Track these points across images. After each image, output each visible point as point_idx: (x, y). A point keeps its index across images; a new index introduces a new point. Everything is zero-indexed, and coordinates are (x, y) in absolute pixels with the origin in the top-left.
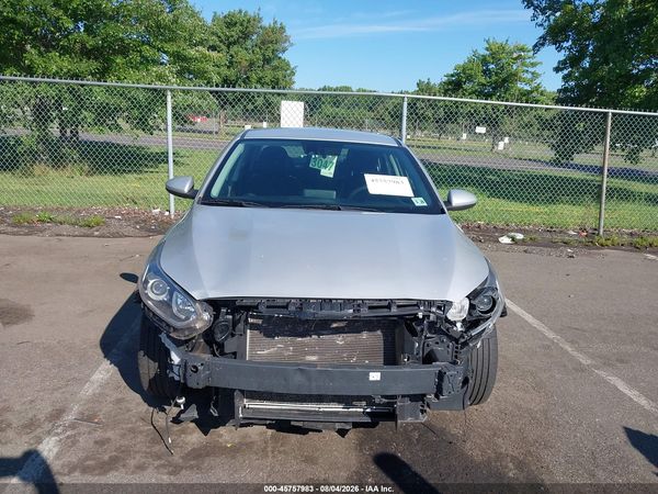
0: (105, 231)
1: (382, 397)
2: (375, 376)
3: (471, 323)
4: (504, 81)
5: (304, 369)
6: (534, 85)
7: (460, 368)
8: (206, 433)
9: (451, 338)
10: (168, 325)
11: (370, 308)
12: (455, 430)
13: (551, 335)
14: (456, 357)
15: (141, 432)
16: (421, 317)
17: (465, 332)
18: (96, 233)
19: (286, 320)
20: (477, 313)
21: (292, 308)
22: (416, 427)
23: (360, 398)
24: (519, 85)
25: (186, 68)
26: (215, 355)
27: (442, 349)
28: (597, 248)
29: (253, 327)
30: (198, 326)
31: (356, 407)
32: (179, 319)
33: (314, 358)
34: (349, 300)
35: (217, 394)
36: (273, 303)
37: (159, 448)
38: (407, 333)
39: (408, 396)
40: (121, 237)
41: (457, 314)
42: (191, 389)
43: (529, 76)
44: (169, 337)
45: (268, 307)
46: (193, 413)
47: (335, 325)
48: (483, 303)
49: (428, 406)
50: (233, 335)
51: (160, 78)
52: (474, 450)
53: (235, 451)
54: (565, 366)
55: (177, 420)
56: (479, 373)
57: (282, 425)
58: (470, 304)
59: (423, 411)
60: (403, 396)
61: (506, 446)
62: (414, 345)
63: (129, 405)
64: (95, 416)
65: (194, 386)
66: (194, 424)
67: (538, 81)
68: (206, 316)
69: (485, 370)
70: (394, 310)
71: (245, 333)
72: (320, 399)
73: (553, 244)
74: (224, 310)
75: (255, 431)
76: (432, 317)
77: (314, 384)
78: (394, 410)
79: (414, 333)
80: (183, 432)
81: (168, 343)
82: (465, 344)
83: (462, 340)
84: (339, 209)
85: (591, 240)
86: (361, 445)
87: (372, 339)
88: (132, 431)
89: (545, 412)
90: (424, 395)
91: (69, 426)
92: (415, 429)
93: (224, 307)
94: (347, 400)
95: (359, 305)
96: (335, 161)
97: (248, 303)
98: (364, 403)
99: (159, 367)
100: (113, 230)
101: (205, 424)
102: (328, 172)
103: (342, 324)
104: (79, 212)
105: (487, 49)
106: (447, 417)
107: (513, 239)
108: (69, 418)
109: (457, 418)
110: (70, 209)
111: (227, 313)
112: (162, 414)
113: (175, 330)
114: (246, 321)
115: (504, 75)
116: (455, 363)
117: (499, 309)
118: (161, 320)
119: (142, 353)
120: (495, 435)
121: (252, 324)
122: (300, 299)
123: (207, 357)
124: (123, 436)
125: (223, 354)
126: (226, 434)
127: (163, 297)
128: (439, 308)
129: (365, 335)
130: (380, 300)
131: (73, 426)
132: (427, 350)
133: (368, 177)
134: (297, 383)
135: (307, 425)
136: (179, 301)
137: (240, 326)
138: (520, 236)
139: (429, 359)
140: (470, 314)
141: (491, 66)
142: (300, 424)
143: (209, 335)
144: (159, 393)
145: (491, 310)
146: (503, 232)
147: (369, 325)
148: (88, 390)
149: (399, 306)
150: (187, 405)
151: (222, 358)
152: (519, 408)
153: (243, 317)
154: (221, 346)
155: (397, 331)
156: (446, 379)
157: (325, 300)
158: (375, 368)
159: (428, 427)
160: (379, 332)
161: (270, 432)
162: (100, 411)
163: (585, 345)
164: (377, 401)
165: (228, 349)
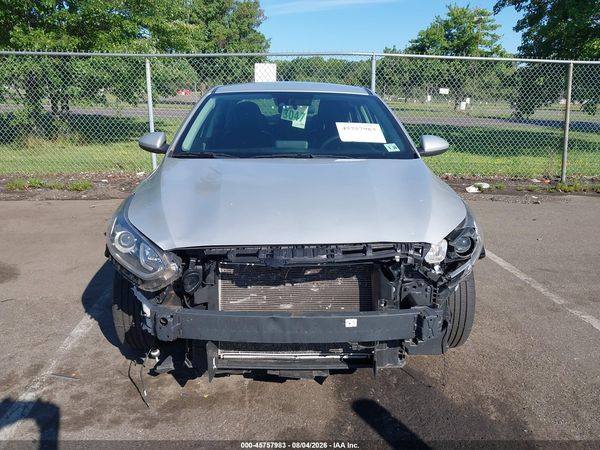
0: (92, 194)
1: (359, 343)
2: (351, 323)
3: (449, 266)
4: (466, 44)
5: (277, 318)
6: (494, 47)
7: (439, 311)
8: (182, 384)
9: (429, 282)
10: (136, 277)
11: (344, 253)
12: (433, 373)
13: (523, 277)
14: (434, 300)
15: (118, 385)
16: (398, 260)
17: (444, 275)
18: (84, 196)
19: (257, 269)
20: (455, 255)
21: (262, 256)
22: (393, 372)
23: (336, 346)
24: (481, 48)
25: (166, 41)
26: (185, 306)
27: (420, 292)
28: (561, 195)
29: (224, 277)
30: (166, 277)
31: (333, 354)
32: (147, 271)
33: (288, 306)
34: (322, 245)
35: (190, 346)
36: (243, 251)
37: (135, 401)
38: (384, 278)
39: (386, 342)
40: (108, 199)
41: (436, 256)
42: (162, 342)
43: (489, 38)
44: (139, 290)
45: (238, 255)
46: (169, 364)
47: (309, 272)
48: (461, 245)
49: (407, 351)
50: (204, 286)
51: (140, 49)
52: (453, 393)
53: (212, 401)
54: (538, 306)
55: (153, 373)
56: (457, 316)
57: (259, 375)
58: (449, 246)
59: (401, 357)
60: (381, 342)
61: (485, 389)
62: (391, 289)
63: (107, 359)
64: (73, 370)
65: (166, 339)
66: (171, 376)
67: (498, 43)
68: (174, 267)
69: (463, 313)
70: (370, 254)
71: (216, 283)
72: (296, 347)
73: (518, 192)
74: (193, 261)
75: (233, 381)
76: (410, 260)
77: (288, 332)
78: (372, 356)
79: (391, 278)
80: (160, 383)
81: (139, 296)
82: (444, 287)
83: (441, 283)
84: (311, 157)
85: (555, 187)
86: (339, 392)
87: (348, 285)
88: (109, 384)
89: (523, 352)
90: (403, 340)
91: (46, 382)
92: (392, 374)
93: (194, 256)
94: (324, 348)
95: (332, 251)
96: (306, 112)
97: (217, 252)
98: (341, 350)
99: (134, 320)
100: (99, 192)
101: (182, 376)
102: (299, 123)
103: (316, 271)
104: (68, 177)
105: (449, 14)
106: (426, 362)
107: (480, 188)
108: (47, 373)
109: (435, 361)
110: (59, 175)
111: (197, 264)
112: (139, 366)
113: (143, 282)
114: (217, 271)
115: (465, 39)
116: (434, 307)
117: (477, 250)
118: (129, 273)
119: (116, 307)
120: (474, 377)
121: (223, 274)
122: (271, 246)
123: (177, 308)
124: (100, 390)
125: (193, 305)
126: (202, 385)
127: (131, 250)
128: (417, 250)
129: (340, 281)
130: (355, 244)
131: (50, 381)
132: (404, 294)
133: (340, 126)
134: (271, 332)
135: (284, 374)
136: (147, 253)
137: (211, 276)
138: (486, 186)
139: (407, 303)
140: (448, 256)
141: (453, 31)
142: (277, 373)
143: (179, 286)
144: (136, 345)
145: (470, 251)
146: (470, 182)
147: (344, 271)
148: (68, 345)
149: (374, 250)
150: (162, 358)
151: (192, 310)
152: (497, 349)
153: (214, 266)
154: (191, 297)
155: (373, 276)
156: (425, 323)
157: (297, 246)
158: (351, 315)
159: (406, 371)
160: (354, 278)
161: (248, 381)
162: (79, 365)
163: (557, 285)
164: (354, 348)
165: (198, 300)
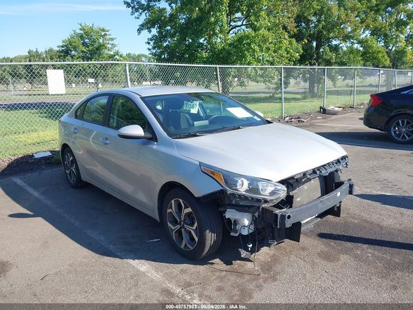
2: (339, 194)
43: (110, 46)
53: (275, 260)
65: (289, 226)
97: (299, 176)
102: (195, 111)
105: (81, 29)
134: (320, 208)
141: (86, 40)
